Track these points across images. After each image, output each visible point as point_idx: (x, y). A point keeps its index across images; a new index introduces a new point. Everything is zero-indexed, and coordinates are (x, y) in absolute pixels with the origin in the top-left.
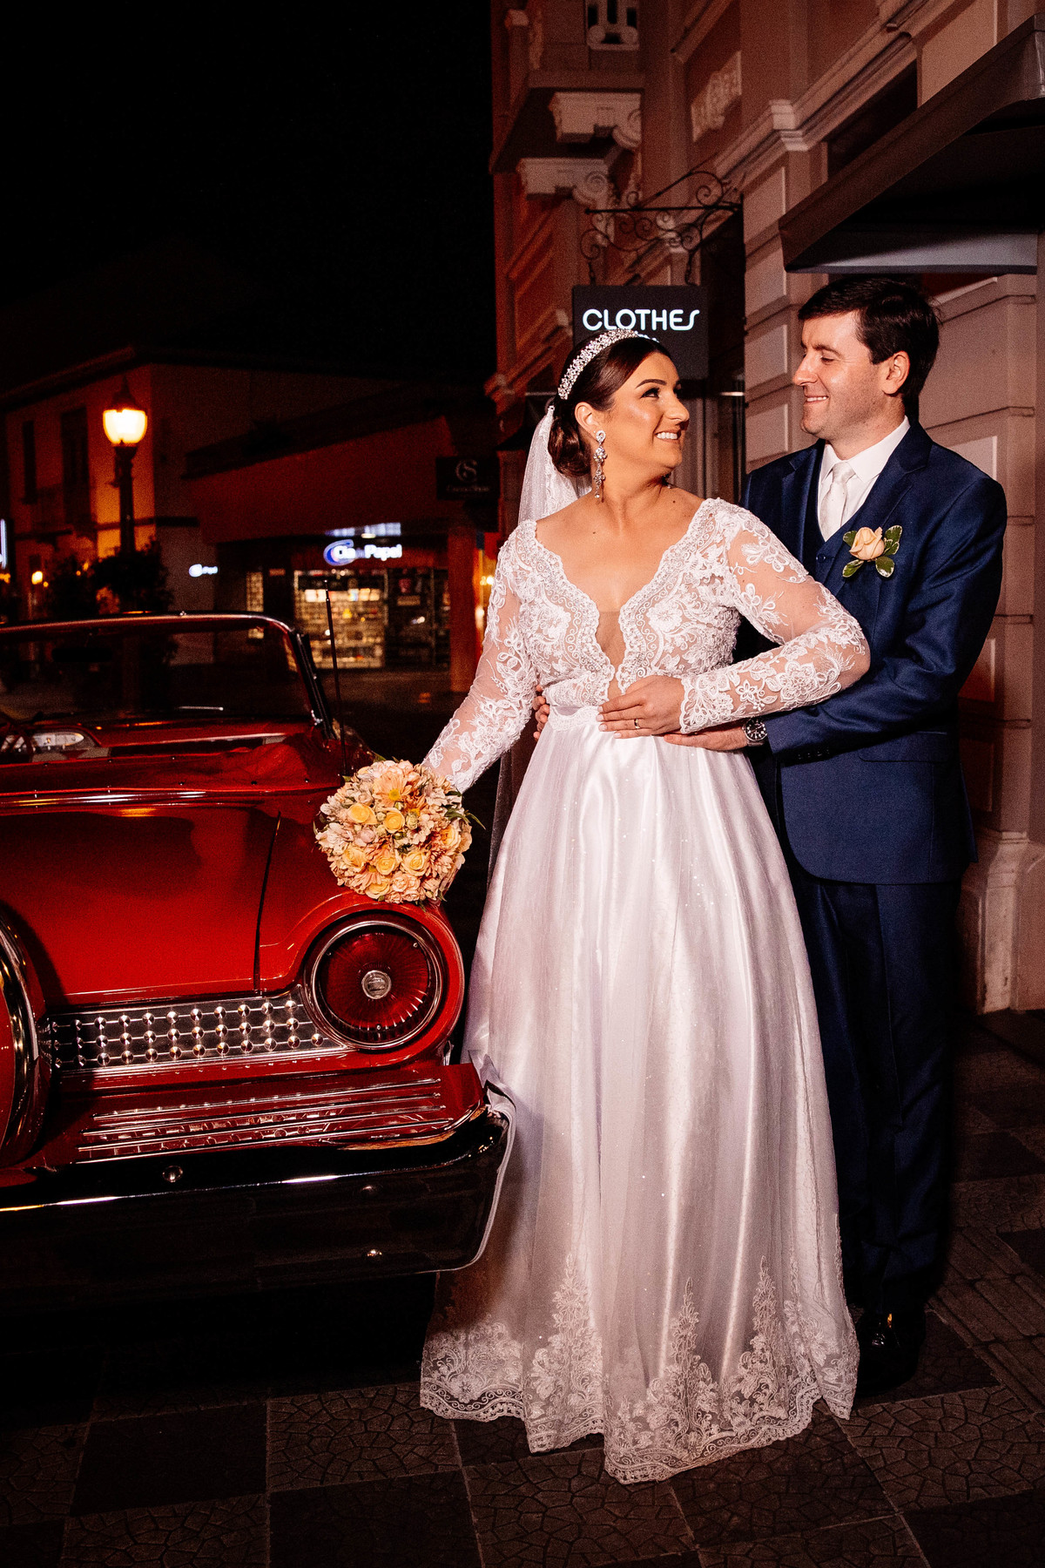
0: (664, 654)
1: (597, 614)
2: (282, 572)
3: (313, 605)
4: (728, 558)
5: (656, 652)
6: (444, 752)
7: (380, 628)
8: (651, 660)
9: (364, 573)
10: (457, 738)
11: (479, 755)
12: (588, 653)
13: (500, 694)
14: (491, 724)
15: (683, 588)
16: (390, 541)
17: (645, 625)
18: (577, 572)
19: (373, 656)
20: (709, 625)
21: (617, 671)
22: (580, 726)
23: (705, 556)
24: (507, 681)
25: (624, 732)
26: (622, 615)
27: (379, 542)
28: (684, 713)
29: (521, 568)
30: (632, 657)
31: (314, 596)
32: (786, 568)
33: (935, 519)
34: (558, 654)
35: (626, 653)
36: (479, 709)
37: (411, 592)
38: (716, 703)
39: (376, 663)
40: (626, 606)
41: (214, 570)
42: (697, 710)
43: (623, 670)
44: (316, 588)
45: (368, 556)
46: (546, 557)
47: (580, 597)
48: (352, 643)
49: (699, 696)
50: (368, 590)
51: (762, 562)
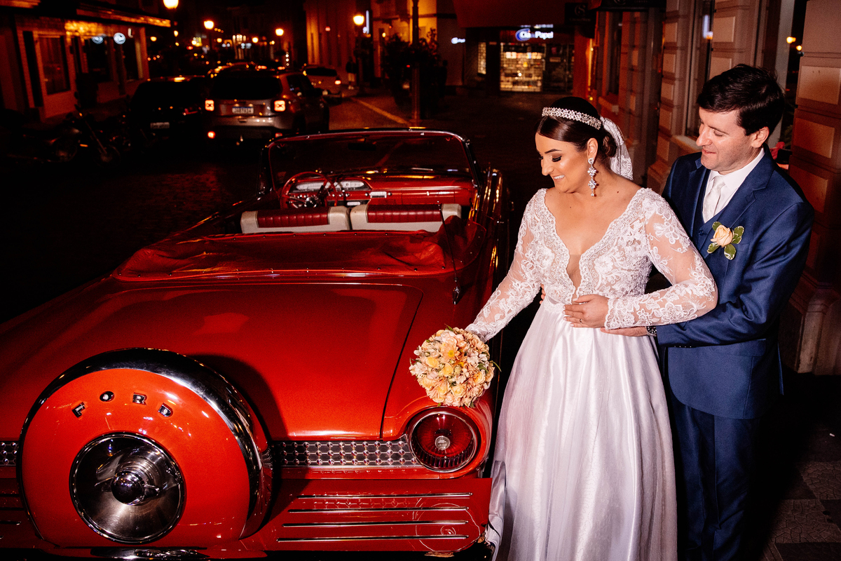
0: (601, 284)
1: (569, 257)
2: (495, 43)
3: (509, 60)
4: (645, 230)
5: (597, 283)
6: (491, 309)
7: (541, 72)
8: (595, 287)
9: (535, 45)
10: (498, 302)
11: (510, 311)
12: (562, 277)
13: (522, 279)
14: (517, 294)
15: (616, 249)
16: (547, 30)
17: (592, 268)
18: (562, 230)
19: (537, 86)
20: (629, 270)
21: (576, 289)
22: (557, 313)
23: (632, 227)
24: (526, 274)
25: (575, 324)
26: (581, 260)
27: (542, 30)
28: (607, 321)
29: (534, 218)
30: (585, 284)
31: (510, 55)
32: (677, 242)
33: (764, 227)
34: (547, 275)
35: (582, 281)
36: (512, 285)
37: (557, 55)
38: (625, 318)
39: (538, 90)
40: (584, 255)
41: (463, 41)
42: (614, 321)
43: (580, 290)
44: (511, 51)
45: (536, 37)
46: (548, 216)
47: (561, 245)
48: (527, 79)
49: (616, 313)
50: (536, 53)
51: (663, 236)
